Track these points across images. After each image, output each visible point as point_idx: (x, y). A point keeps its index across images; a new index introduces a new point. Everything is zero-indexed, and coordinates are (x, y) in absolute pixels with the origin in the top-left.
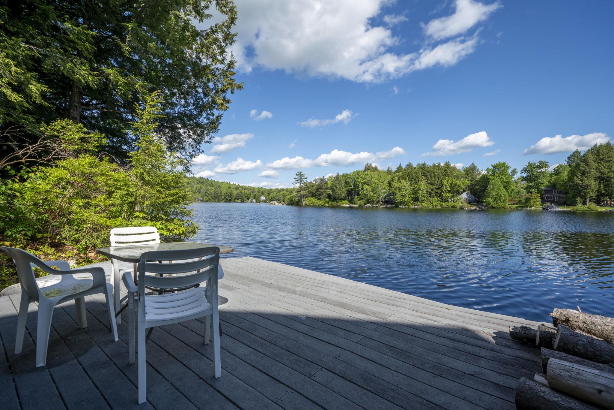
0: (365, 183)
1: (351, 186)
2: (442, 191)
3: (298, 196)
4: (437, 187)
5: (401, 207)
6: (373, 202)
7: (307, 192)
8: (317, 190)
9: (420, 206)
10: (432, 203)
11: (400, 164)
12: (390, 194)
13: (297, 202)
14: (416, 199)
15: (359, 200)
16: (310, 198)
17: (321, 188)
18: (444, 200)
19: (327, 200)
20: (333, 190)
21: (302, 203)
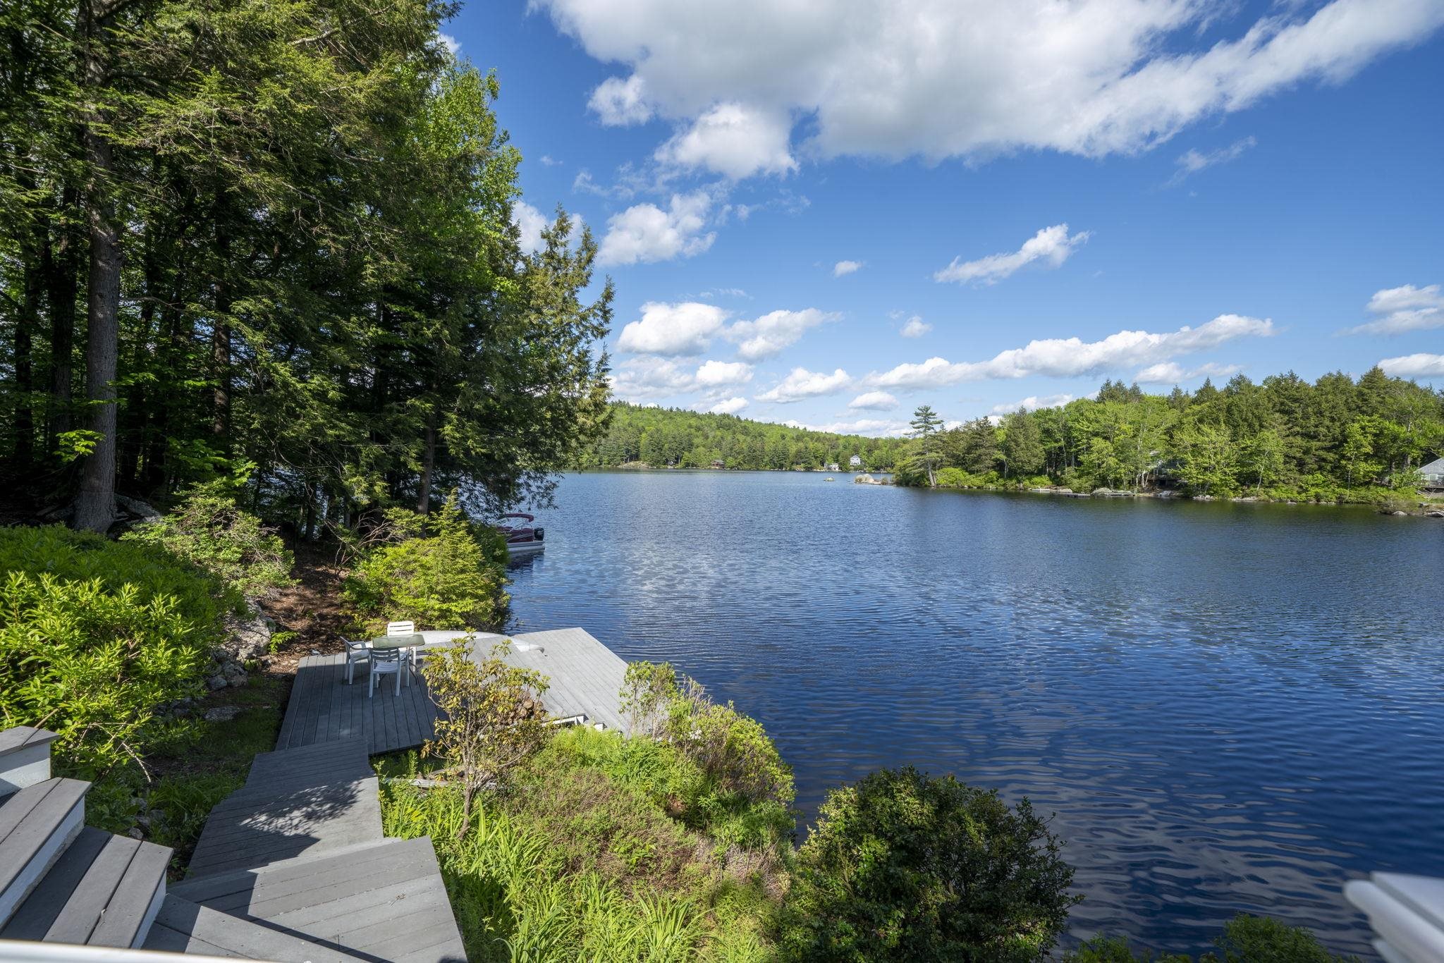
0: (1096, 434)
1: (1056, 441)
2: (1343, 457)
3: (919, 464)
4: (1327, 444)
5: (1200, 498)
6: (1117, 483)
7: (941, 454)
8: (969, 449)
9: (1264, 497)
10: (1306, 491)
11: (1208, 382)
12: (1171, 463)
13: (918, 478)
14: (1248, 479)
15: (1079, 477)
16: (951, 469)
17: (977, 446)
18: (1348, 480)
19: (994, 474)
20: (1008, 451)
21: (928, 480)
